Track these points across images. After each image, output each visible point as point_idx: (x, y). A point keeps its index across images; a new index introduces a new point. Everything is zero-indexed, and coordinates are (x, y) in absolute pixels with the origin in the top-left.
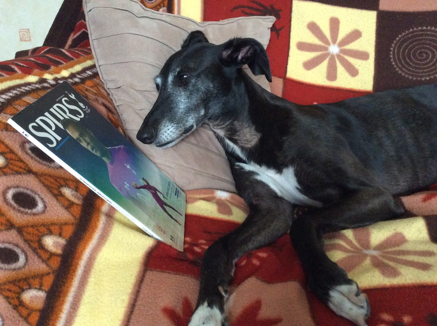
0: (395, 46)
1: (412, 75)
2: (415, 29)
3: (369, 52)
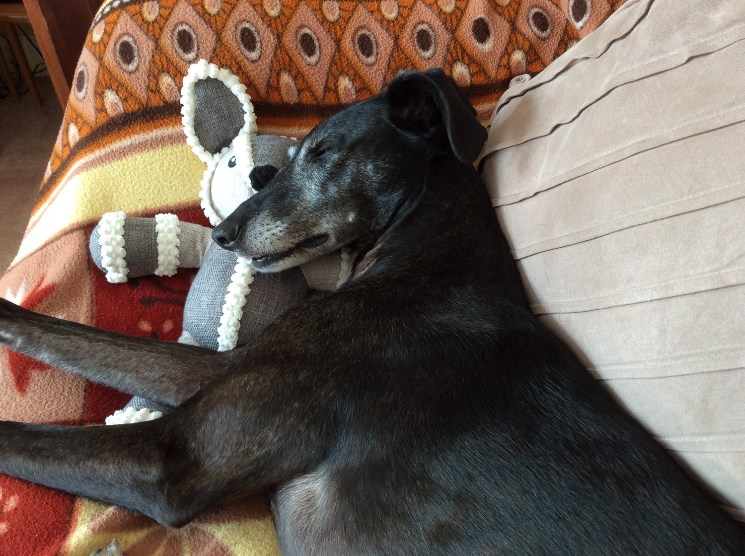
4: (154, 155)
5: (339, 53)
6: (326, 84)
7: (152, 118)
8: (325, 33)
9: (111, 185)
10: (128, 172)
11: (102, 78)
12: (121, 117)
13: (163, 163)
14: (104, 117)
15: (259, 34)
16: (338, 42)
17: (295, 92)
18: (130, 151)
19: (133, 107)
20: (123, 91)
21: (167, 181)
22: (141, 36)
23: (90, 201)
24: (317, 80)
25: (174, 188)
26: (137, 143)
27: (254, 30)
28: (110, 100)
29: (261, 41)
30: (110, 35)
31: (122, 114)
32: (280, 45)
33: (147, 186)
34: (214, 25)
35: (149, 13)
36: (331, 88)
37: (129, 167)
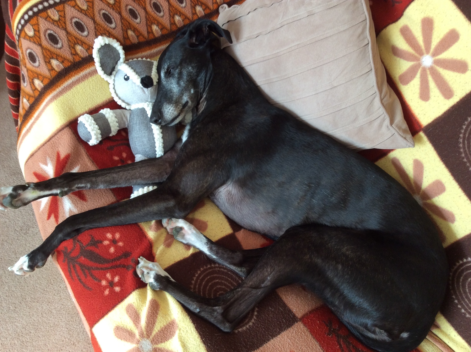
1: (466, 155)
3: (455, 94)
4: (85, 84)
5: (148, 14)
6: (147, 30)
7: (78, 67)
8: (138, 6)
9: (70, 103)
10: (75, 95)
11: (46, 54)
12: (64, 71)
13: (90, 86)
14: (54, 73)
15: (111, 15)
16: (145, 9)
17: (136, 37)
18: (73, 85)
19: (68, 64)
20: (60, 58)
21: (94, 94)
22: (57, 29)
23: (64, 113)
24: (143, 30)
25: (98, 96)
26: (75, 80)
27: (108, 13)
28: (55, 64)
29: (113, 18)
30: (39, 31)
31: (64, 69)
32: (122, 18)
33: (86, 99)
34: (89, 15)
35: (54, 16)
36: (150, 32)
37: (75, 93)
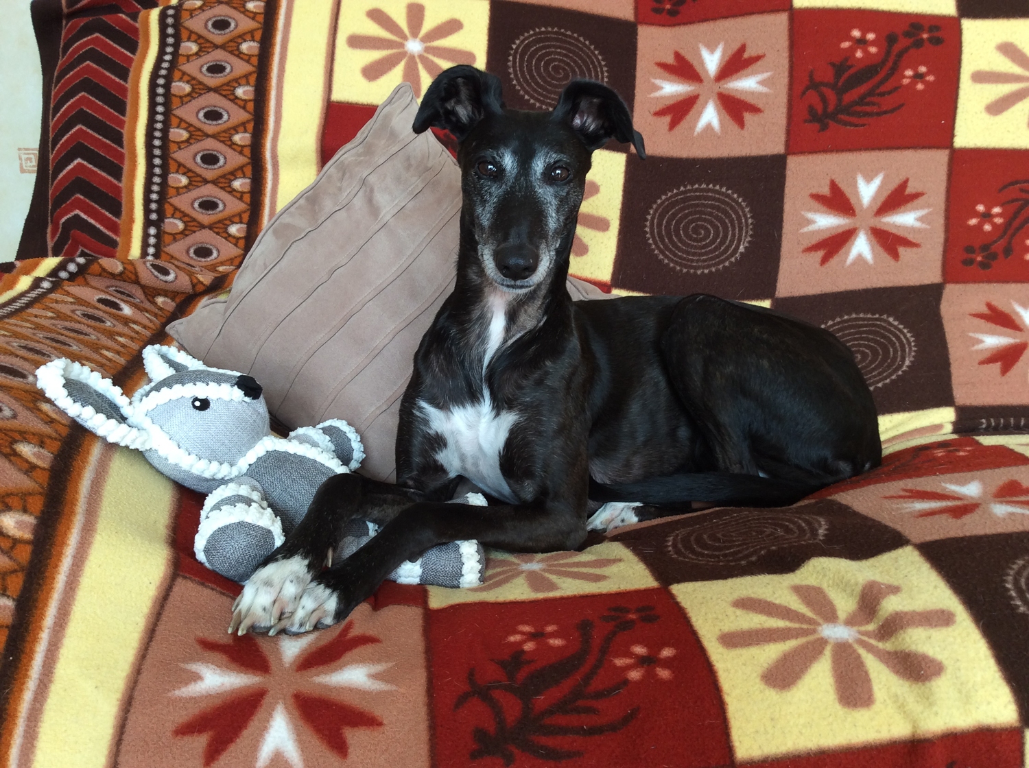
0: (655, 213)
1: (680, 265)
2: (689, 187)
3: (610, 219)
4: (114, 478)
12: (57, 463)
14: (42, 474)
28: (29, 453)
31: (54, 460)
